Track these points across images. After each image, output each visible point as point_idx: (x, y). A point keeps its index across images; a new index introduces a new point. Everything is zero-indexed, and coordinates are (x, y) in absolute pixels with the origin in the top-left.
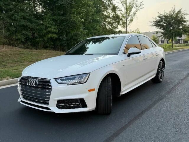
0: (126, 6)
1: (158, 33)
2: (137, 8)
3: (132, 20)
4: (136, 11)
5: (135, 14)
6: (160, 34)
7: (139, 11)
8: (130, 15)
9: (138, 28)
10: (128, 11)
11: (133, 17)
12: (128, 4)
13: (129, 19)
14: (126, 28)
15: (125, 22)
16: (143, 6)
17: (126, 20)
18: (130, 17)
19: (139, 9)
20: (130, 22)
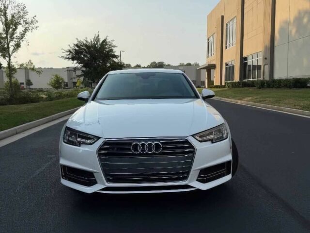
0: (6, 19)
1: (77, 71)
2: (27, 26)
3: (18, 46)
4: (25, 32)
5: (23, 36)
6: (79, 73)
7: (30, 31)
8: (15, 36)
9: (30, 61)
10: (11, 30)
11: (21, 41)
12: (9, 17)
13: (12, 44)
14: (7, 59)
15: (6, 46)
16: (36, 25)
17: (8, 44)
18: (15, 40)
19: (30, 28)
20: (14, 49)
